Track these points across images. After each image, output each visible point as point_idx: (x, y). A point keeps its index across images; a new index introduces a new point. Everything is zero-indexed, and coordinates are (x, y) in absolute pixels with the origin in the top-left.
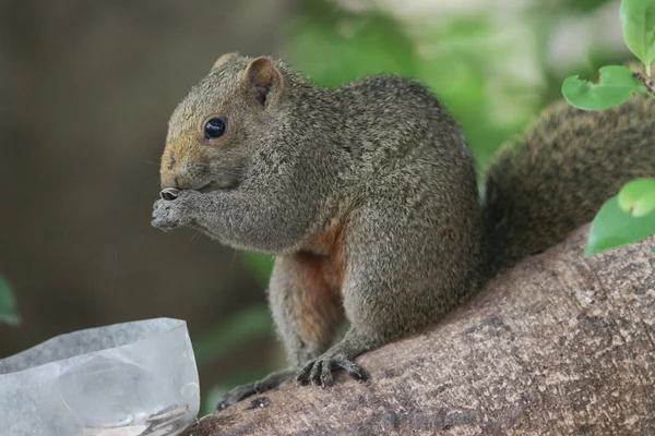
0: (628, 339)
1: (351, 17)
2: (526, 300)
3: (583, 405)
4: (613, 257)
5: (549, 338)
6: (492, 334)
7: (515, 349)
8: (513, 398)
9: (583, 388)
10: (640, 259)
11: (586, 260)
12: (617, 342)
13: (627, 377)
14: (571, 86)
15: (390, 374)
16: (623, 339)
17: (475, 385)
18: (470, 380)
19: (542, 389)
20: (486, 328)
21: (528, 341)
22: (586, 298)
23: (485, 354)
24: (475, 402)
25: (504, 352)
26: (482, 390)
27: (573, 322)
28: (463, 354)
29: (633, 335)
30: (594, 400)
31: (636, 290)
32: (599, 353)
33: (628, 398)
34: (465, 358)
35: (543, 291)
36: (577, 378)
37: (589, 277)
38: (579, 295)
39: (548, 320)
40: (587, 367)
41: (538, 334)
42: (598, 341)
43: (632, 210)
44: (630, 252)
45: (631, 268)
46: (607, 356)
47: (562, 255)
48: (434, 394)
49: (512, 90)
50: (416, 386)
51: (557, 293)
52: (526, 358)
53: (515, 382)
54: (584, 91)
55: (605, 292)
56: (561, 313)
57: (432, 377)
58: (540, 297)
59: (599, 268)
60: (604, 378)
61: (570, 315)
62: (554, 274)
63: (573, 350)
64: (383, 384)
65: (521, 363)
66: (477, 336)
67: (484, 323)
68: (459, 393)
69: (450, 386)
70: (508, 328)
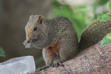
0: (108, 60)
1: (62, 5)
2: (91, 53)
3: (100, 71)
4: (106, 46)
5: (95, 60)
6: (85, 59)
7: (89, 62)
8: (88, 70)
9: (100, 68)
10: (110, 47)
11: (101, 47)
12: (106, 60)
13: (108, 66)
14: (99, 17)
15: (68, 66)
16: (107, 60)
17: (82, 68)
18: (81, 67)
19: (93, 68)
20: (84, 58)
21: (91, 60)
22: (101, 53)
23: (84, 62)
24: (82, 71)
25: (87, 62)
26: (83, 68)
27: (99, 57)
28: (80, 62)
29: (109, 59)
30: (102, 70)
31: (109, 52)
32: (103, 62)
33: (108, 70)
34: (80, 63)
35: (94, 52)
36: (99, 66)
37: (102, 50)
38: (100, 52)
39: (95, 57)
40: (101, 65)
41: (93, 59)
42: (103, 60)
43: (109, 38)
44: (109, 45)
45: (109, 48)
46: (105, 63)
47: (97, 46)
48: (75, 69)
49: (89, 18)
50: (72, 68)
51: (96, 52)
52: (91, 63)
53: (89, 67)
54: (101, 18)
55: (104, 52)
56: (97, 56)
57: (75, 66)
58: (93, 53)
59: (103, 48)
60: (104, 67)
61: (98, 56)
62: (96, 49)
63: (99, 62)
64: (66, 67)
65: (90, 64)
66: (83, 59)
67: (84, 57)
68: (79, 69)
69: (78, 68)
70: (88, 58)
